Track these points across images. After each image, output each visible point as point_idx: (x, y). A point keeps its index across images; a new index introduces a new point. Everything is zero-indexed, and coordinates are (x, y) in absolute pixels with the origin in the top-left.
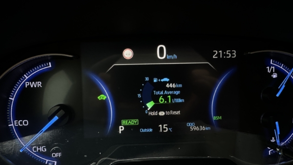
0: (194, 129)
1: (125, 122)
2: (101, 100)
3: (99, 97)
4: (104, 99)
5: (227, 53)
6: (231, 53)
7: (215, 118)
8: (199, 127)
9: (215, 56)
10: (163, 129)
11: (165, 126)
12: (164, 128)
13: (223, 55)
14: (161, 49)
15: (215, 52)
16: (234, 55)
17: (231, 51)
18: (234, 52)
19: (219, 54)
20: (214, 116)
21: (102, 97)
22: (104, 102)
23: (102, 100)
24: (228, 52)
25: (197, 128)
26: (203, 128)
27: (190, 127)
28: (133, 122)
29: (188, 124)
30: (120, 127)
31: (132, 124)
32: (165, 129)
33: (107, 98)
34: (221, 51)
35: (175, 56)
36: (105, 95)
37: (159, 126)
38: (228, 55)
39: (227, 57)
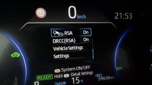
0: (101, 79)
1: (39, 77)
2: (15, 57)
3: (12, 55)
4: (18, 56)
5: (126, 15)
6: (129, 15)
7: (117, 69)
8: (106, 77)
9: (116, 18)
10: (76, 81)
11: (77, 79)
12: (76, 80)
13: (123, 17)
14: (72, 9)
15: (117, 14)
16: (130, 17)
17: (128, 13)
18: (130, 15)
19: (119, 15)
20: (116, 67)
21: (16, 55)
22: (18, 60)
23: (16, 58)
24: (127, 14)
25: (103, 78)
26: (108, 78)
27: (98, 77)
28: (48, 77)
29: (97, 76)
30: (35, 82)
31: (47, 79)
32: (78, 81)
33: (21, 56)
34: (121, 13)
35: (84, 17)
36: (19, 52)
37: (72, 79)
38: (126, 17)
39: (126, 18)
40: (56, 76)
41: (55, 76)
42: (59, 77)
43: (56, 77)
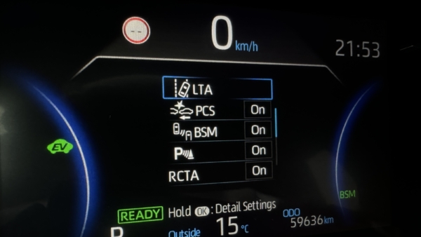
0: (298, 225)
1: (125, 215)
2: (58, 153)
3: (50, 147)
4: (66, 151)
5: (363, 48)
6: (372, 47)
7: (343, 195)
8: (310, 219)
9: (339, 53)
10: (228, 229)
11: (233, 221)
12: (230, 224)
13: (356, 51)
14: (222, 25)
15: (340, 44)
16: (376, 53)
17: (371, 43)
18: (376, 46)
19: (347, 47)
20: (339, 191)
21: (60, 146)
22: (68, 161)
23: (60, 155)
24: (366, 45)
25: (304, 222)
26: (318, 221)
27: (289, 218)
28: (149, 214)
29: (286, 213)
30: (113, 229)
31: (148, 219)
32: (233, 229)
33: (75, 150)
34: (351, 42)
35: (254, 46)
36: (71, 140)
37: (218, 221)
38: (366, 52)
39: (364, 56)
40: (172, 210)
41: (170, 213)
42: (182, 214)
43: (172, 215)
